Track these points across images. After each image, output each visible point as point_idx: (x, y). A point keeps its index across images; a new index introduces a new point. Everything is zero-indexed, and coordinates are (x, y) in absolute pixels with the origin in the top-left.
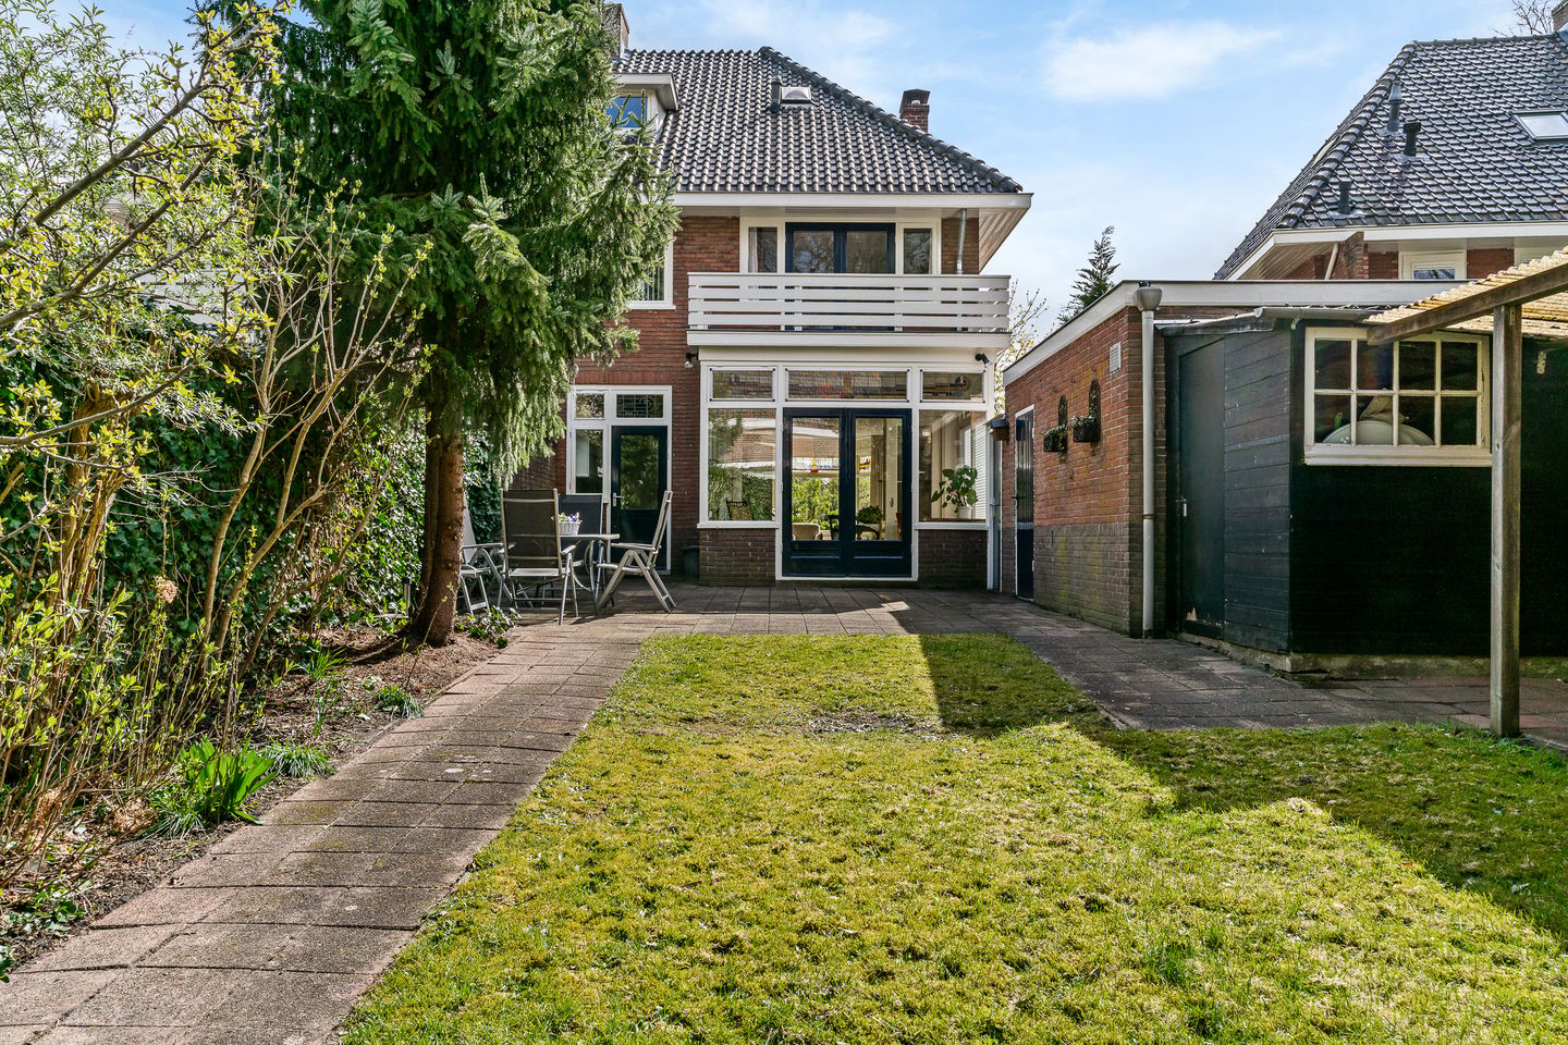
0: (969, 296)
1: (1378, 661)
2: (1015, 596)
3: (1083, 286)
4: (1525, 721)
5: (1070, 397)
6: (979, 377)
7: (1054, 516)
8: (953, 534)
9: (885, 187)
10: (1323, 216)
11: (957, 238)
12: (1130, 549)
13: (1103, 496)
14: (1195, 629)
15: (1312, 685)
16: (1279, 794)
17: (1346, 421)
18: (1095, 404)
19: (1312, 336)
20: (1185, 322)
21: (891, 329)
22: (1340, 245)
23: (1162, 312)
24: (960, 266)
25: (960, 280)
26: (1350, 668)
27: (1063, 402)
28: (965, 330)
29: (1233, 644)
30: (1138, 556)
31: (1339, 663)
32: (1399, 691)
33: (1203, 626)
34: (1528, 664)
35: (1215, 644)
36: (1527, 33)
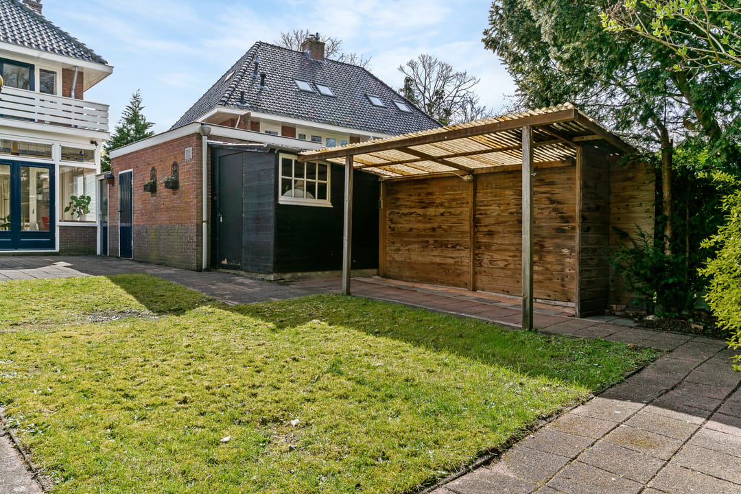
0: (79, 110)
1: (299, 274)
2: (118, 257)
3: (127, 114)
4: (351, 290)
5: (159, 168)
6: (93, 152)
7: (146, 221)
8: (79, 228)
9: (30, 44)
10: (235, 103)
11: (72, 79)
12: (197, 235)
13: (180, 213)
14: (224, 267)
15: (281, 284)
16: (305, 321)
17: (290, 188)
18: (176, 173)
19: (282, 156)
20: (221, 143)
21: (33, 120)
22: (241, 116)
23: (210, 137)
24: (73, 94)
25: (72, 101)
26: (292, 278)
27: (153, 169)
28: (76, 127)
29: (246, 271)
30: (200, 238)
31: (288, 276)
32: (308, 284)
33: (231, 266)
34: (352, 271)
35: (237, 272)
36: (285, 46)
